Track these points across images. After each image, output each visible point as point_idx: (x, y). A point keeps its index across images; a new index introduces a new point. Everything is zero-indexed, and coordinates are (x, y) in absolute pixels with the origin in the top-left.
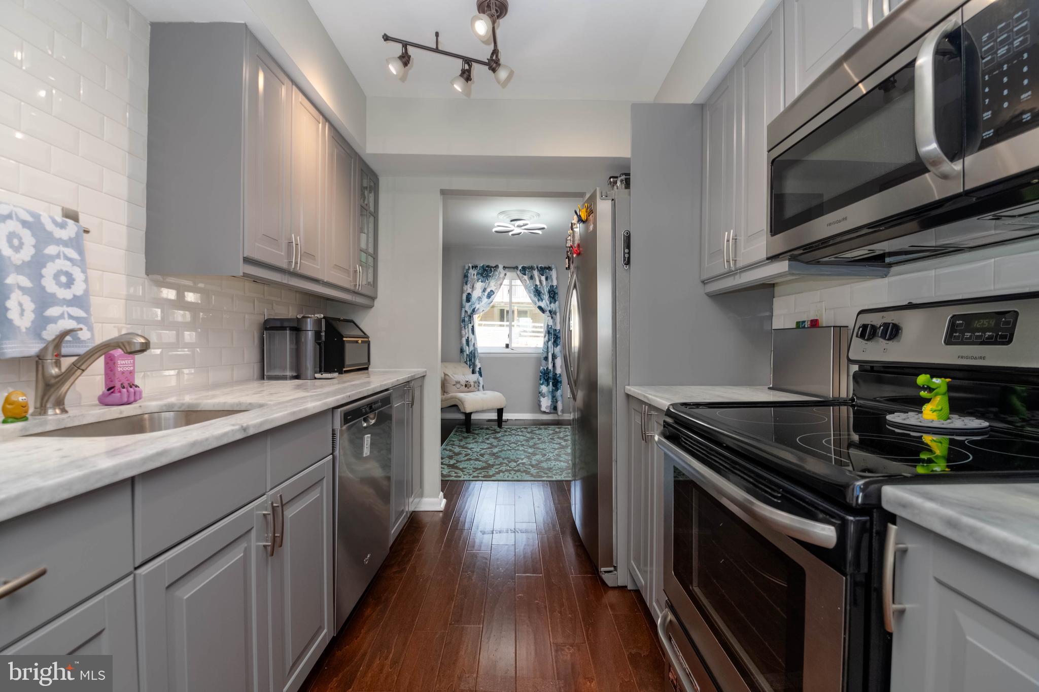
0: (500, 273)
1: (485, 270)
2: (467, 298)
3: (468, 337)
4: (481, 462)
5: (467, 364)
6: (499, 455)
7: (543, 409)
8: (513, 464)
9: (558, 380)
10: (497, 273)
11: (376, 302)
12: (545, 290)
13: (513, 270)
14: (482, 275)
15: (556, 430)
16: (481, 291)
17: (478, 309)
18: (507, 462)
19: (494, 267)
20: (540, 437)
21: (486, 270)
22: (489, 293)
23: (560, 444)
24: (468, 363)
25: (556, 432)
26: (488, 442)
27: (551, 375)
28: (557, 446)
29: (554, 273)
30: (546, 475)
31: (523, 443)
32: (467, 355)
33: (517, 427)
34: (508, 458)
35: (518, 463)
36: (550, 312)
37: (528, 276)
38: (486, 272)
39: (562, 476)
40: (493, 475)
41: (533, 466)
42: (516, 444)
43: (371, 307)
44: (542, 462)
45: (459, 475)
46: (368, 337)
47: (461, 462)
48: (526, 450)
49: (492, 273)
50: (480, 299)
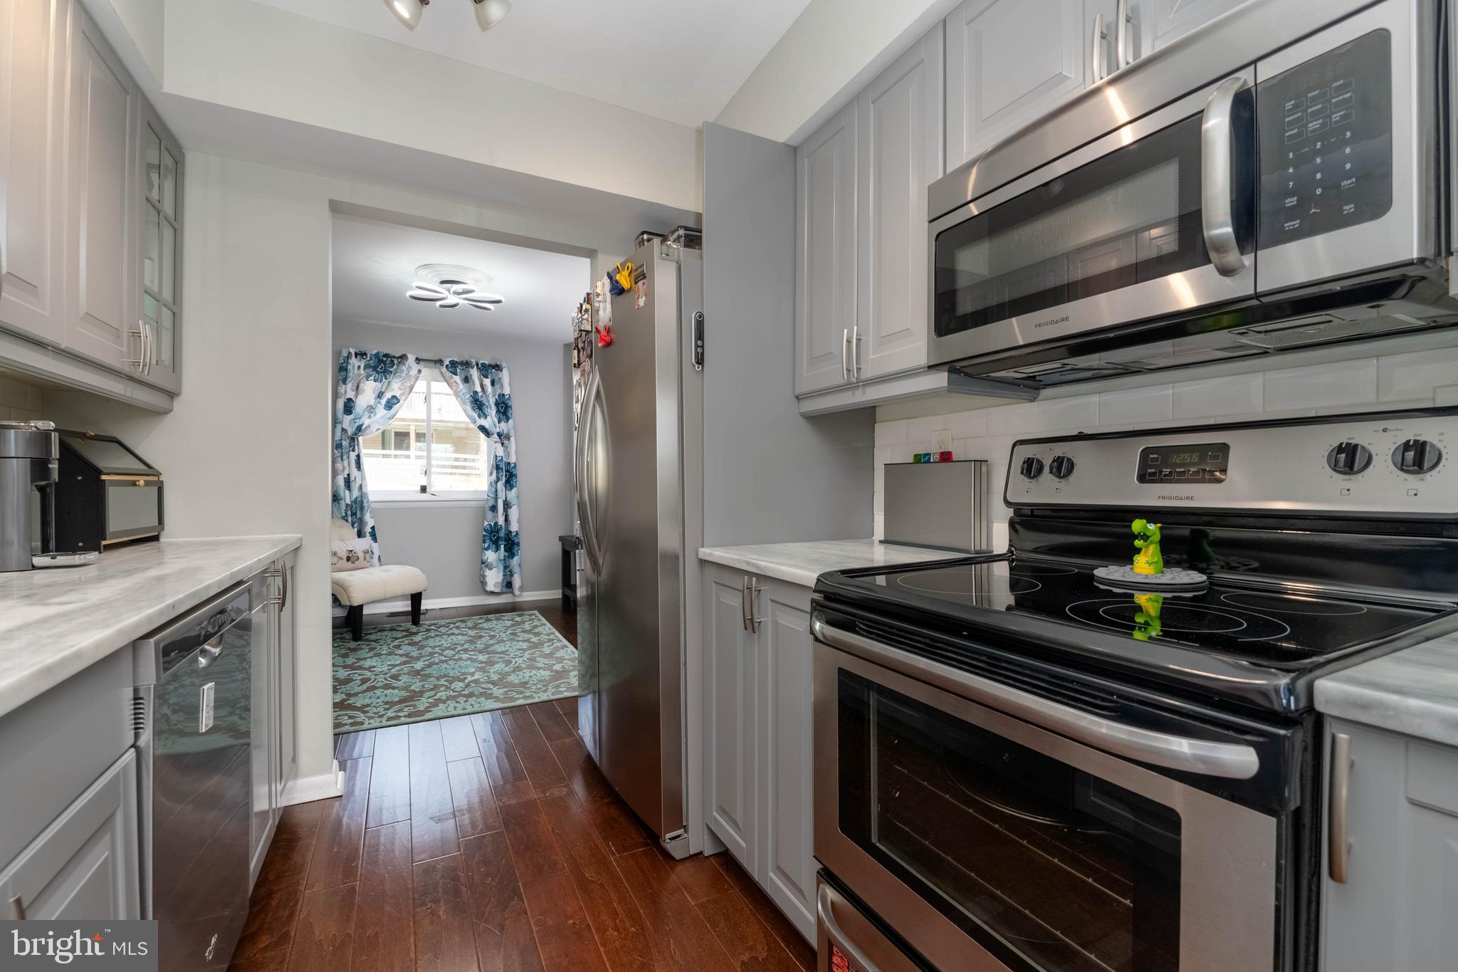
0: (410, 367)
1: (380, 361)
2: (345, 406)
3: (348, 475)
4: (397, 690)
5: (347, 521)
6: (427, 672)
7: (490, 587)
8: (458, 686)
9: (513, 542)
10: (404, 368)
11: (178, 404)
12: (491, 401)
13: (433, 364)
14: (375, 368)
15: (515, 619)
16: (374, 396)
17: (369, 426)
18: (446, 683)
19: (397, 358)
20: (493, 633)
21: (384, 362)
22: (388, 399)
23: (528, 641)
24: (350, 519)
25: (518, 623)
26: (400, 652)
27: (502, 534)
28: (525, 645)
29: (505, 375)
30: (522, 696)
31: (466, 646)
32: (347, 505)
33: (447, 621)
34: (445, 676)
35: (467, 681)
36: (499, 435)
37: (461, 377)
38: (383, 365)
39: (549, 693)
40: (427, 710)
41: (494, 683)
42: (454, 649)
43: (165, 412)
44: (508, 674)
45: (358, 720)
46: (158, 474)
47: (356, 694)
48: (475, 657)
49: (395, 367)
50: (371, 409)
